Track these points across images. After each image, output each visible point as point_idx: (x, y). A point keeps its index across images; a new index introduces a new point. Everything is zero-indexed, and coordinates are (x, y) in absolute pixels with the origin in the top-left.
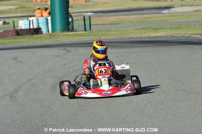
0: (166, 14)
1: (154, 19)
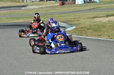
0: (23, 10)
1: (17, 13)
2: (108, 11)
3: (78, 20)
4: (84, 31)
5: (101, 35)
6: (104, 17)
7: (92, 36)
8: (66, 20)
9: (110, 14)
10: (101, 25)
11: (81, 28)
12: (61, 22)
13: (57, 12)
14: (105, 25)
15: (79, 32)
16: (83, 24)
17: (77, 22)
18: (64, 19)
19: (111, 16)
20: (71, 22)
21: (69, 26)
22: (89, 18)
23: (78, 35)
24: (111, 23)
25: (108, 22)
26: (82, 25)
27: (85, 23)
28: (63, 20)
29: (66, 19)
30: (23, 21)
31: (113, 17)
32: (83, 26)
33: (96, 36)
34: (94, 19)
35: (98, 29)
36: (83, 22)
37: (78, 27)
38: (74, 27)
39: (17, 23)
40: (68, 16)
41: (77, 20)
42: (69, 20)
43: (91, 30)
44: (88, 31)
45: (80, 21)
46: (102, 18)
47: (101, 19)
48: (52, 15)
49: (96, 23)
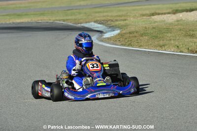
2: (176, 4)
3: (125, 18)
4: (135, 39)
5: (164, 45)
6: (169, 13)
7: (148, 46)
8: (104, 18)
9: (180, 9)
10: (165, 27)
11: (130, 33)
12: (95, 22)
13: (87, 5)
14: (171, 27)
15: (126, 41)
16: (132, 25)
17: (122, 23)
18: (100, 16)
19: (182, 11)
20: (112, 23)
21: (110, 29)
22: (143, 15)
23: (125, 45)
24: (181, 25)
25: (176, 23)
26: (130, 28)
27: (137, 24)
28: (98, 19)
29: (104, 16)
30: (29, 21)
31: (184, 13)
32: (133, 29)
33: (155, 46)
34: (153, 17)
35: (158, 34)
36: (133, 22)
37: (124, 32)
38: (117, 32)
39: (19, 23)
40: (107, 12)
41: (123, 18)
42: (109, 18)
43: (147, 37)
44: (141, 38)
45: (128, 20)
46: (166, 15)
47: (165, 17)
48: (79, 9)
49: (156, 24)
